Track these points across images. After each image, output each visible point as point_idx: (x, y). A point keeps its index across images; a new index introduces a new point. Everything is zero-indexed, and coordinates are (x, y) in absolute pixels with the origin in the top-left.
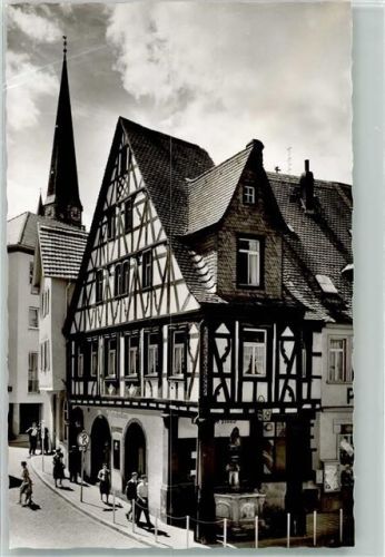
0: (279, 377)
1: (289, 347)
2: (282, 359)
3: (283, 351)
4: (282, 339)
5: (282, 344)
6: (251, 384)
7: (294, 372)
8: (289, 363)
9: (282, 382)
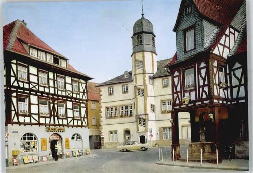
0: (200, 87)
1: (203, 72)
2: (200, 78)
3: (201, 74)
4: (200, 69)
5: (200, 71)
6: (188, 93)
7: (207, 83)
8: (204, 80)
9: (201, 89)
